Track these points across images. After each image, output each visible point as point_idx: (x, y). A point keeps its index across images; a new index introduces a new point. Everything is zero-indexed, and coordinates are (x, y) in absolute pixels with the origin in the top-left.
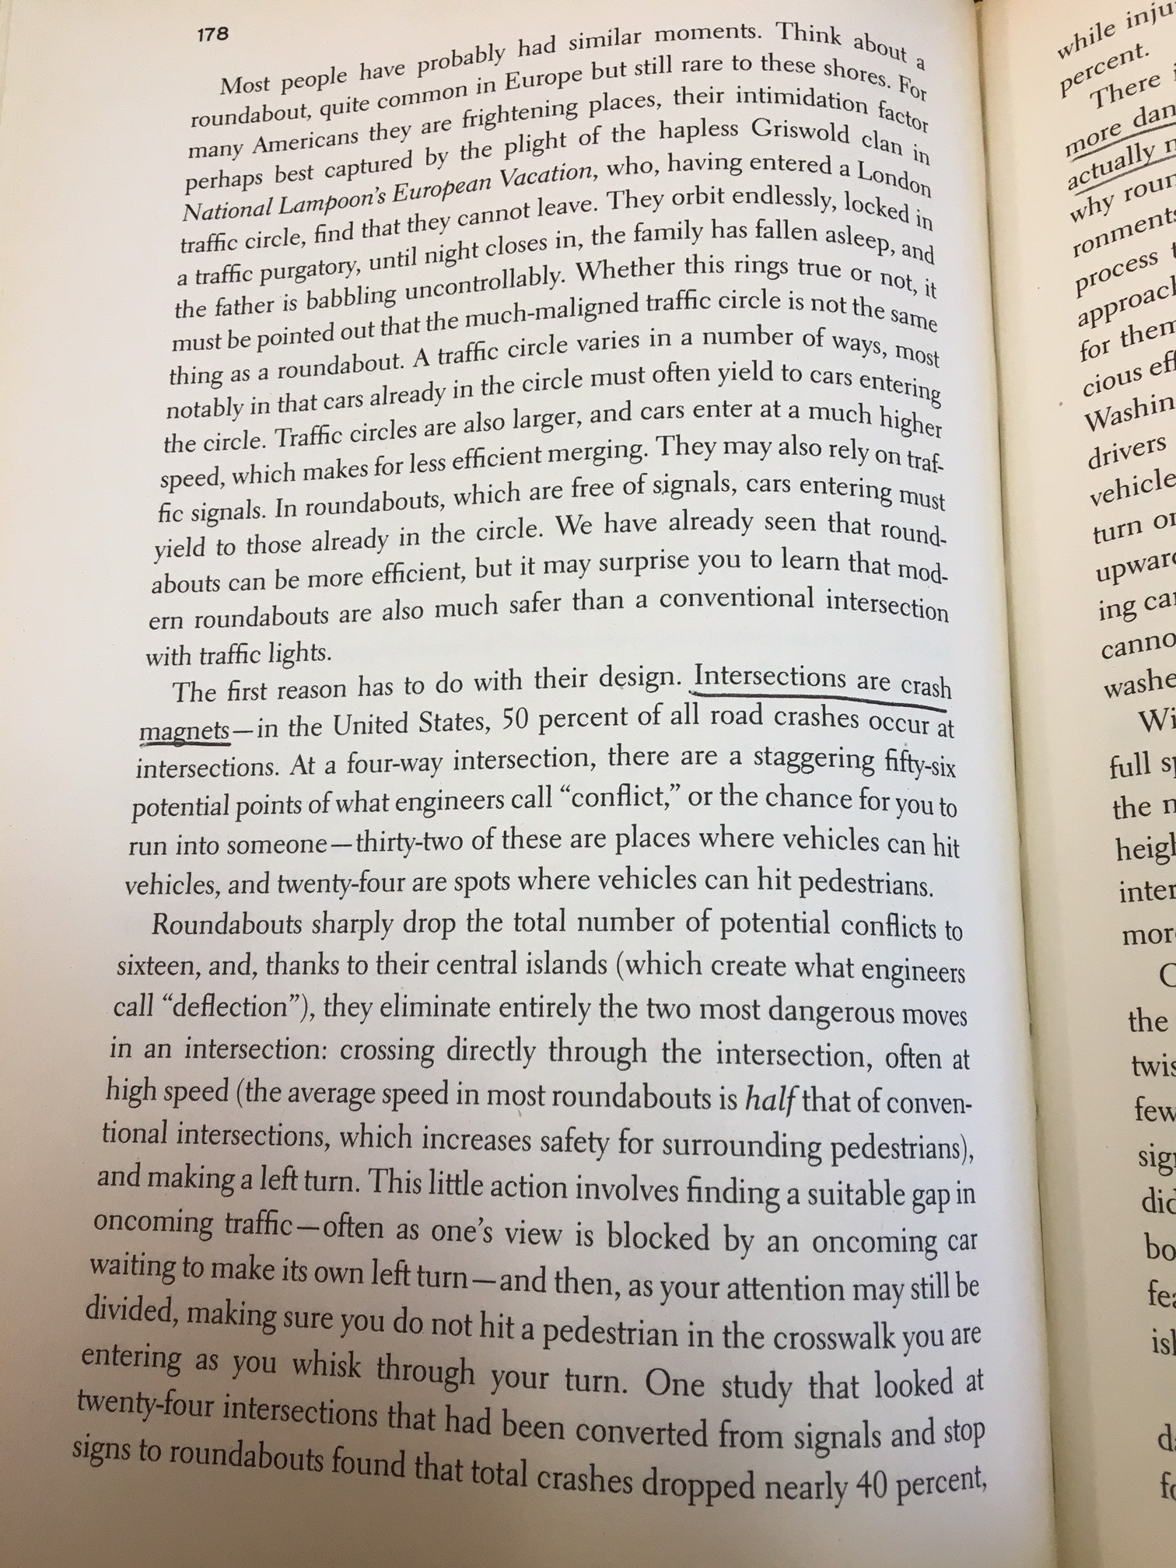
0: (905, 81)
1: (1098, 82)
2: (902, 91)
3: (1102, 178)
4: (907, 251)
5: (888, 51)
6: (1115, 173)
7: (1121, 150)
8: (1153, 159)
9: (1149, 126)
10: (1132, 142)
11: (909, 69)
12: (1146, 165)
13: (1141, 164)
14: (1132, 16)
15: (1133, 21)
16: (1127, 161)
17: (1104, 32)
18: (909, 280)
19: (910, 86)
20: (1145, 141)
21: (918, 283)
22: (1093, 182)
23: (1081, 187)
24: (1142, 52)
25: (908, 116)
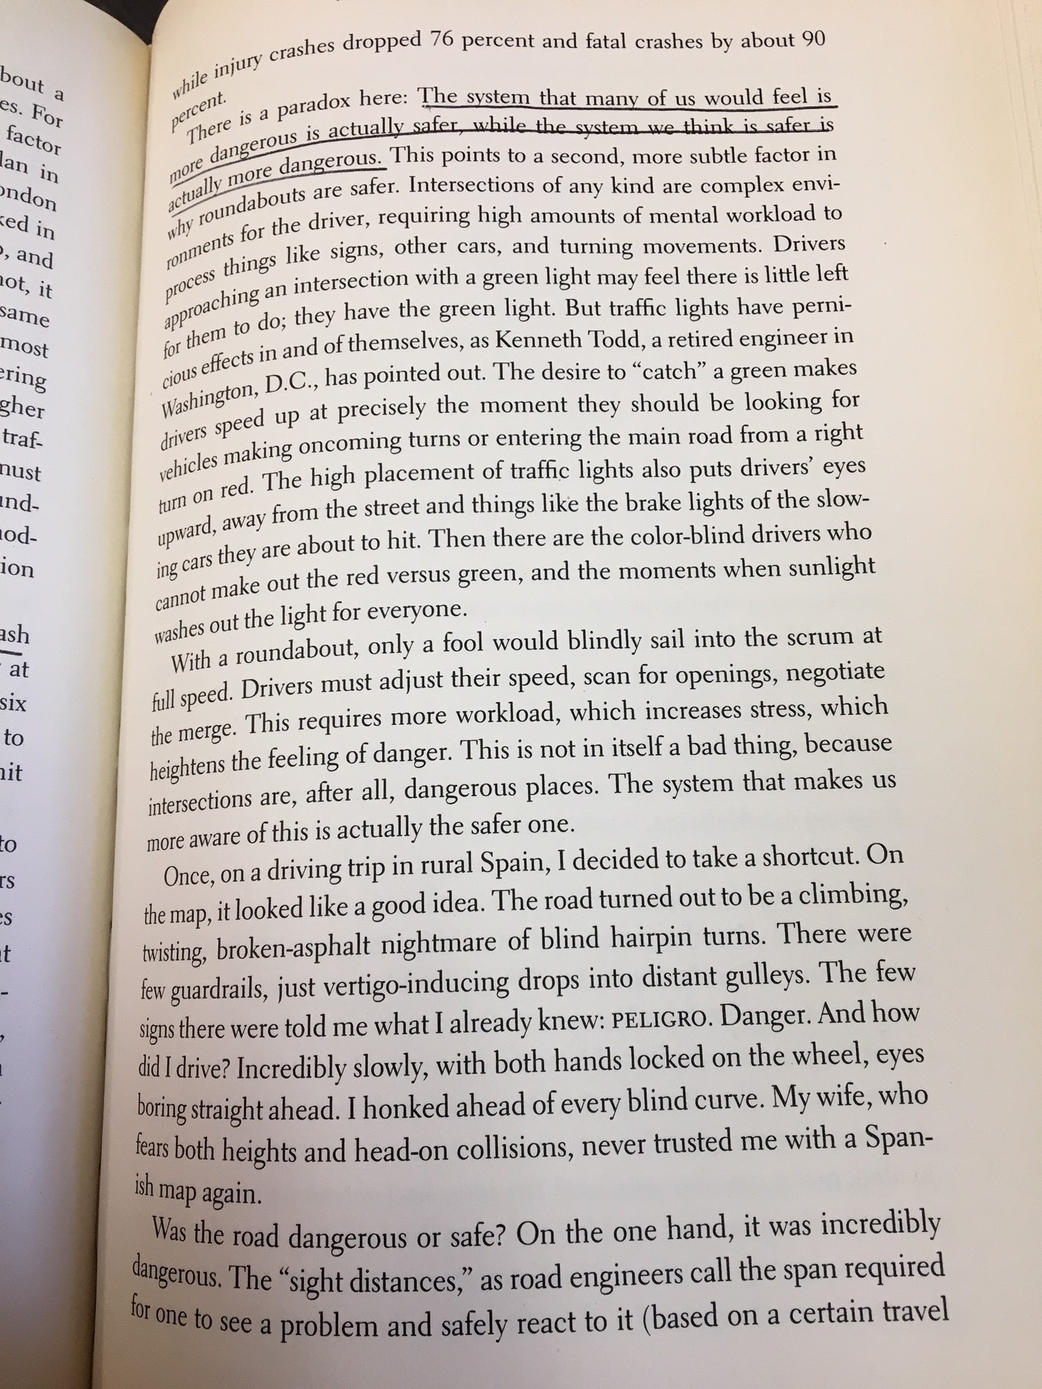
0: (39, 109)
1: (192, 122)
2: (35, 117)
3: (188, 204)
4: (23, 256)
5: (24, 82)
6: (197, 200)
7: (199, 182)
8: (220, 190)
9: (221, 163)
10: (207, 175)
11: (46, 100)
12: (215, 196)
13: (212, 194)
14: (218, 68)
15: (219, 73)
16: (203, 192)
17: (200, 80)
18: (21, 281)
19: (44, 114)
20: (217, 175)
21: (32, 284)
22: (183, 207)
23: (177, 210)
24: (222, 99)
25: (38, 139)
